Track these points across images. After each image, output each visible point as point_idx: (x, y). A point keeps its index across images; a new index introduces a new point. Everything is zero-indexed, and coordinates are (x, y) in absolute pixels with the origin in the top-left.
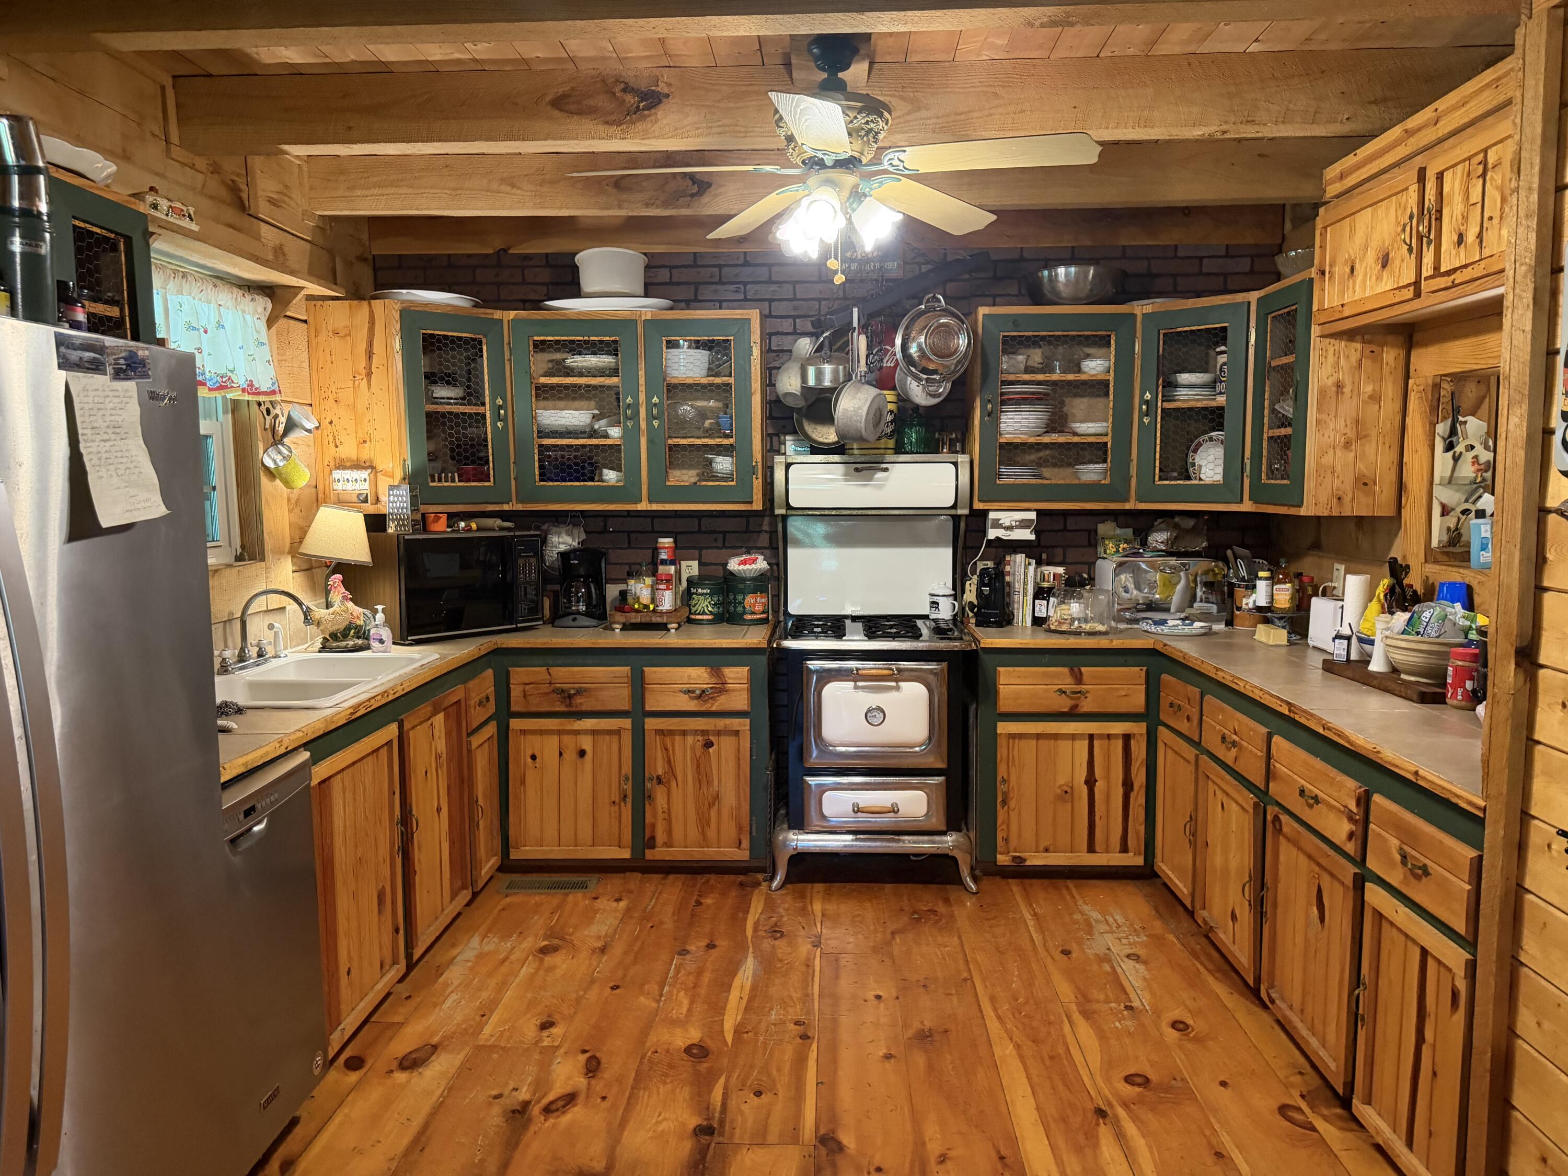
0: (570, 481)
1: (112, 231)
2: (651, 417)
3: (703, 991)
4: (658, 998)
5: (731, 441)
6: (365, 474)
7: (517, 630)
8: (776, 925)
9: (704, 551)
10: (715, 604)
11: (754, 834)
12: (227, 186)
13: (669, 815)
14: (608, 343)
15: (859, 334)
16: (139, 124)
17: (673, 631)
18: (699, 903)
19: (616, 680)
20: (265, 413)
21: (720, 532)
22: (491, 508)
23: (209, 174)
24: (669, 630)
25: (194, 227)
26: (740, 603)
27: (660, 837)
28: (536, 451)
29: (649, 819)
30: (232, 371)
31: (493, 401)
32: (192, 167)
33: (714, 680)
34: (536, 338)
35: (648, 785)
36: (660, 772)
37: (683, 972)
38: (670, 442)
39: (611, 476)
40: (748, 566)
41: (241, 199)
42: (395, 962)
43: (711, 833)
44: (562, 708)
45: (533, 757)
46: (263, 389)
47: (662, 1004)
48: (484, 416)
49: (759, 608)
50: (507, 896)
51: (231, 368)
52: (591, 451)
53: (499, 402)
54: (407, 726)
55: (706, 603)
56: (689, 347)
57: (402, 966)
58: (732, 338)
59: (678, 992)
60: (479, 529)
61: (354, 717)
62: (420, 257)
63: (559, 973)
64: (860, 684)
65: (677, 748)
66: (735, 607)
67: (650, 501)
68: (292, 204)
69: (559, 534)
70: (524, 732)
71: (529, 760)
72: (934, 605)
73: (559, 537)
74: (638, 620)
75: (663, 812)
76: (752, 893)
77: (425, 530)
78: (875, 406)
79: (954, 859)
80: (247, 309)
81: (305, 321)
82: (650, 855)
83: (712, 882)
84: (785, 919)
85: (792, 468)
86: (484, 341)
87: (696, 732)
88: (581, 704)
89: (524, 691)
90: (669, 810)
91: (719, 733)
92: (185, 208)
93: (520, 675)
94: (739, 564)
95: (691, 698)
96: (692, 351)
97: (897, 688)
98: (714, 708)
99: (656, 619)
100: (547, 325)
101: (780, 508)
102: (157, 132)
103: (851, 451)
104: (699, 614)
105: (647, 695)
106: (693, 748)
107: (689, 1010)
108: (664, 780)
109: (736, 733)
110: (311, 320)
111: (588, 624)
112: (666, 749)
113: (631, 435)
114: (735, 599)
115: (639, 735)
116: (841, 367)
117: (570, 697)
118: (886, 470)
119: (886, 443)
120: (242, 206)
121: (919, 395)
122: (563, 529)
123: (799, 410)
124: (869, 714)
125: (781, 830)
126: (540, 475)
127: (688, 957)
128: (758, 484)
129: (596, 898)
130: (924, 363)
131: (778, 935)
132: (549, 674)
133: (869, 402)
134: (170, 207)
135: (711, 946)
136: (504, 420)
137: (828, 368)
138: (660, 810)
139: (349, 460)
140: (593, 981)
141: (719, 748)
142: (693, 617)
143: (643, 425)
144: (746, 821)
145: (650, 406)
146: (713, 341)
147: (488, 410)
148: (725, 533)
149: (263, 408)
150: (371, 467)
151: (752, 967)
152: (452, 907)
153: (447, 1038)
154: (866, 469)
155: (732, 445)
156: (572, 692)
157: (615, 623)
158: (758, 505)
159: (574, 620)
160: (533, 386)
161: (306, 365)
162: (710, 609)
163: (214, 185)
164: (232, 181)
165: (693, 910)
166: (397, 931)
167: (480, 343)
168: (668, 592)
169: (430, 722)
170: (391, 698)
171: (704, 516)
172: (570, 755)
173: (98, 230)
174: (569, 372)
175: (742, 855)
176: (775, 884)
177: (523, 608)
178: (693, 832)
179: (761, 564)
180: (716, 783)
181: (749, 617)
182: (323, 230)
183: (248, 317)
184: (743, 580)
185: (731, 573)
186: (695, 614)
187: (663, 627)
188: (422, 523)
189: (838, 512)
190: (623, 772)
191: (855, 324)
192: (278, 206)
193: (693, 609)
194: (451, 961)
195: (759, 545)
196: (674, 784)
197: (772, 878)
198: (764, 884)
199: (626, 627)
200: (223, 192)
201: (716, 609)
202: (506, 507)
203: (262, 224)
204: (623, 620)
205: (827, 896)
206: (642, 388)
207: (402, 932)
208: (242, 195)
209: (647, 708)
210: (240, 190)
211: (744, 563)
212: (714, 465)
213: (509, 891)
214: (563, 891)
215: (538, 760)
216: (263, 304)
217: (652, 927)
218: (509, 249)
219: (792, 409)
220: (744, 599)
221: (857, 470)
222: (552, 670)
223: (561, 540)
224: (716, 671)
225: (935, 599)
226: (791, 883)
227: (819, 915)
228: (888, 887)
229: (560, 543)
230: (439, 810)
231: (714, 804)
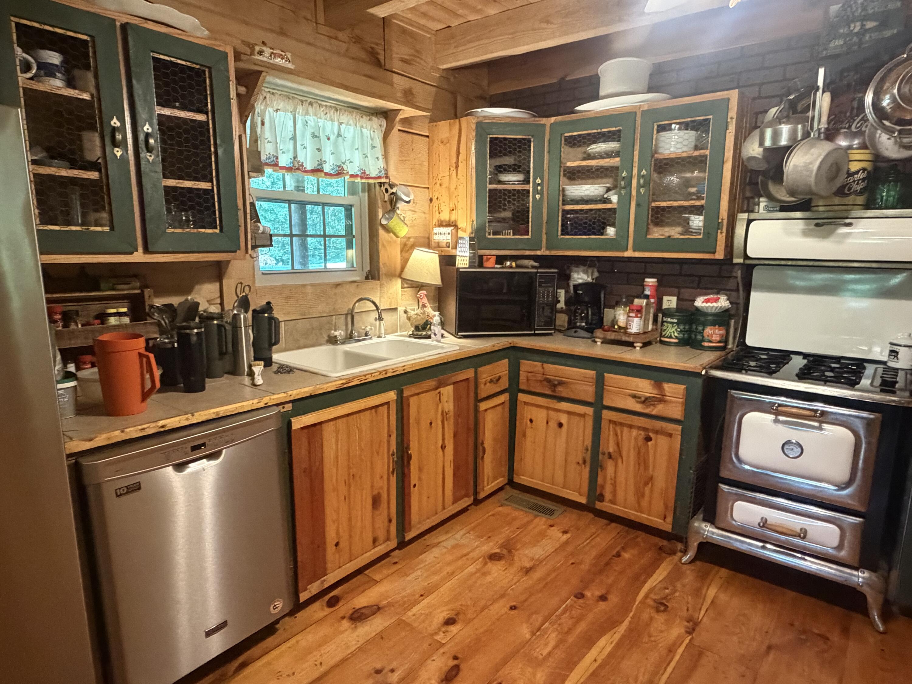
0: (580, 235)
1: (197, 64)
2: (639, 186)
3: (571, 639)
4: (535, 631)
5: (703, 202)
6: (449, 230)
7: (535, 335)
8: (665, 598)
9: (683, 290)
10: (681, 331)
11: (678, 514)
12: (367, 51)
13: (615, 482)
14: (614, 133)
15: (824, 92)
16: (294, 12)
17: (638, 348)
18: (618, 555)
19: (586, 379)
20: (384, 191)
21: (696, 276)
22: (527, 253)
23: (352, 44)
24: (635, 347)
25: (290, 66)
26: (700, 332)
27: (608, 495)
28: (560, 214)
29: (600, 480)
30: (344, 163)
31: (535, 179)
32: (336, 38)
33: (655, 392)
34: (566, 135)
35: (601, 457)
36: (611, 450)
37: (567, 614)
38: (653, 205)
39: (611, 231)
40: (709, 304)
41: (379, 61)
42: (388, 539)
43: (645, 503)
44: (548, 392)
45: (531, 421)
46: (373, 175)
47: (534, 637)
48: (528, 191)
49: (716, 338)
50: (502, 506)
51: (343, 161)
52: (595, 213)
53: (538, 181)
54: (406, 394)
55: (674, 330)
56: (680, 129)
57: (393, 544)
58: (711, 117)
59: (553, 631)
60: (518, 266)
61: (345, 386)
62: (515, 92)
63: (489, 578)
64: (781, 418)
65: (624, 435)
66: (696, 335)
67: (634, 251)
68: (422, 62)
69: (578, 272)
70: (526, 403)
71: (529, 422)
72: (894, 353)
73: (578, 274)
74: (613, 337)
75: (611, 479)
76: (665, 558)
77: (481, 265)
78: (831, 160)
79: (863, 596)
80: (364, 125)
81: (428, 136)
82: (599, 505)
83: (639, 539)
84: (677, 594)
85: (752, 225)
86: (532, 140)
87: (639, 428)
88: (561, 391)
89: (527, 377)
90: (615, 477)
91: (657, 432)
92: (283, 54)
93: (526, 365)
94: (703, 302)
95: (637, 402)
96: (682, 133)
97: (820, 428)
98: (654, 413)
99: (625, 338)
100: (574, 124)
101: (738, 257)
102: (309, 17)
103: (815, 208)
104: (667, 337)
105: (605, 394)
106: (636, 439)
107: (549, 654)
108: (613, 457)
109: (670, 435)
110: (430, 136)
111: (586, 336)
112: (617, 435)
113: (625, 200)
114: (697, 329)
115: (597, 420)
116: (800, 126)
117: (555, 386)
118: (849, 225)
119: (855, 200)
120: (378, 64)
121: (890, 148)
122: (582, 268)
123: (764, 173)
124: (786, 447)
125: (696, 519)
126: (562, 230)
127: (581, 601)
128: (721, 238)
129: (552, 526)
130: (898, 114)
131: (662, 608)
132: (543, 368)
133: (822, 157)
134: (272, 53)
135: (603, 598)
136: (541, 193)
137: (785, 129)
138: (608, 478)
139: (445, 221)
140: (503, 596)
141: (656, 443)
142: (663, 339)
143: (634, 193)
144: (671, 504)
145: (639, 176)
146: (695, 121)
147: (531, 187)
148: (700, 277)
149: (383, 189)
150: (456, 226)
151: (623, 631)
152: (451, 507)
153: (390, 605)
154: (830, 224)
155: (702, 206)
156: (556, 383)
157: (597, 337)
158: (720, 255)
159: (576, 332)
160: (562, 169)
161: (426, 164)
162: (676, 334)
163: (355, 50)
164: (372, 48)
165: (611, 559)
166: (390, 521)
167: (529, 141)
168: (636, 319)
169: (438, 391)
170: (389, 375)
171: (685, 263)
172: (553, 425)
173: (184, 63)
174: (589, 157)
175: (667, 527)
176: (684, 559)
177: (537, 320)
178: (631, 498)
179: (723, 302)
180: (651, 469)
181: (706, 344)
182: (447, 79)
183: (364, 130)
184: (705, 314)
185: (697, 309)
186: (664, 337)
187: (631, 345)
188: (480, 261)
189: (794, 263)
190: (585, 444)
191: (820, 83)
192: (410, 64)
193: (664, 333)
194: (437, 545)
195: (728, 288)
196: (620, 461)
197: (685, 552)
198: (679, 554)
199: (606, 342)
200: (363, 55)
201: (681, 335)
202: (539, 253)
203: (394, 75)
204: (602, 336)
205: (726, 585)
206: (636, 164)
207: (394, 521)
208: (379, 57)
209: (605, 403)
210: (378, 54)
211: (707, 301)
212: (690, 222)
213: (506, 502)
214: (536, 513)
215: (534, 423)
216: (378, 124)
217: (572, 564)
218: (566, 77)
219: (756, 173)
220: (703, 330)
221: (817, 225)
222: (545, 365)
223: (580, 276)
224: (658, 385)
225: (895, 348)
226: (700, 560)
227: (708, 601)
228: (791, 594)
229: (579, 278)
230: (443, 447)
231: (648, 484)
